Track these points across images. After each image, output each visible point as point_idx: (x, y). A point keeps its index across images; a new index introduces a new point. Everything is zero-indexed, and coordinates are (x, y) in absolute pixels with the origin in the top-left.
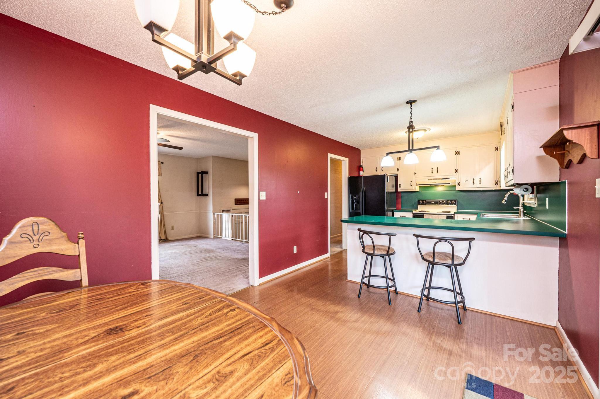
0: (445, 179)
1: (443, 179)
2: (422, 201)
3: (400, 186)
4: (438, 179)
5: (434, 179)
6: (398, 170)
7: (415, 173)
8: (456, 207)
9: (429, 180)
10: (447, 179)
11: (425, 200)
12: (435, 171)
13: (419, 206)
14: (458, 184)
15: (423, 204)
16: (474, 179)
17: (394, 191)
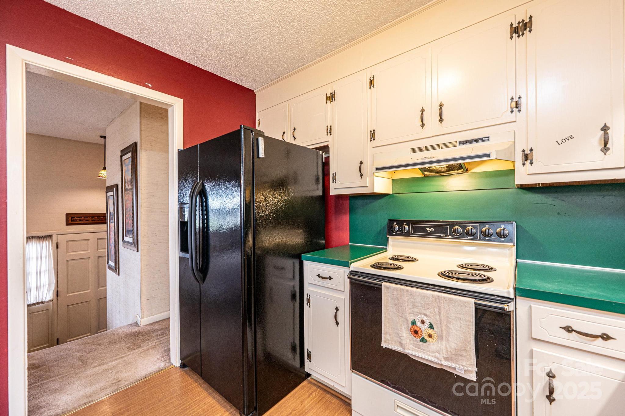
0: (467, 142)
1: (462, 143)
2: (400, 223)
3: (334, 178)
4: (445, 146)
5: (429, 148)
6: (329, 131)
7: (372, 135)
8: (514, 249)
9: (413, 151)
10: (476, 140)
11: (408, 222)
12: (431, 117)
13: (391, 240)
14: (526, 157)
15: (401, 233)
16: (605, 129)
17: (319, 193)
